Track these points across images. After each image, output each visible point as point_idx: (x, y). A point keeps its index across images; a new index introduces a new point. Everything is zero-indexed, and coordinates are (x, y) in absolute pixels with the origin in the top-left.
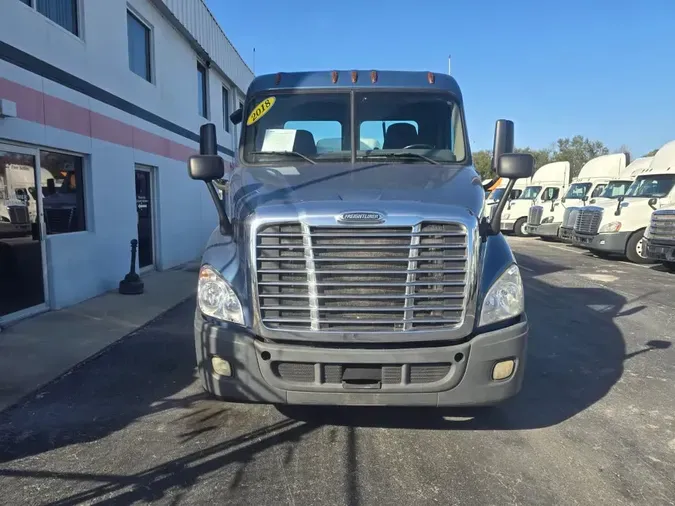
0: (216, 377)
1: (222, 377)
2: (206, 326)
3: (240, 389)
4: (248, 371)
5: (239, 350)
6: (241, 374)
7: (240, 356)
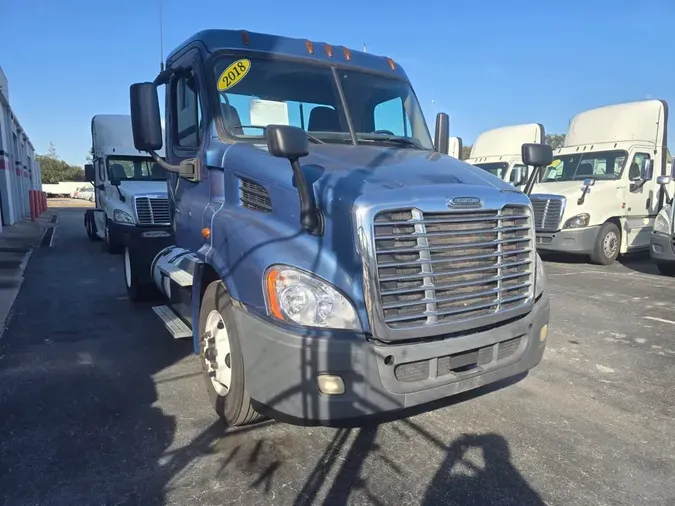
0: (324, 400)
1: (332, 396)
2: (309, 340)
3: (357, 405)
4: (368, 383)
5: (357, 361)
6: (358, 388)
7: (359, 368)
